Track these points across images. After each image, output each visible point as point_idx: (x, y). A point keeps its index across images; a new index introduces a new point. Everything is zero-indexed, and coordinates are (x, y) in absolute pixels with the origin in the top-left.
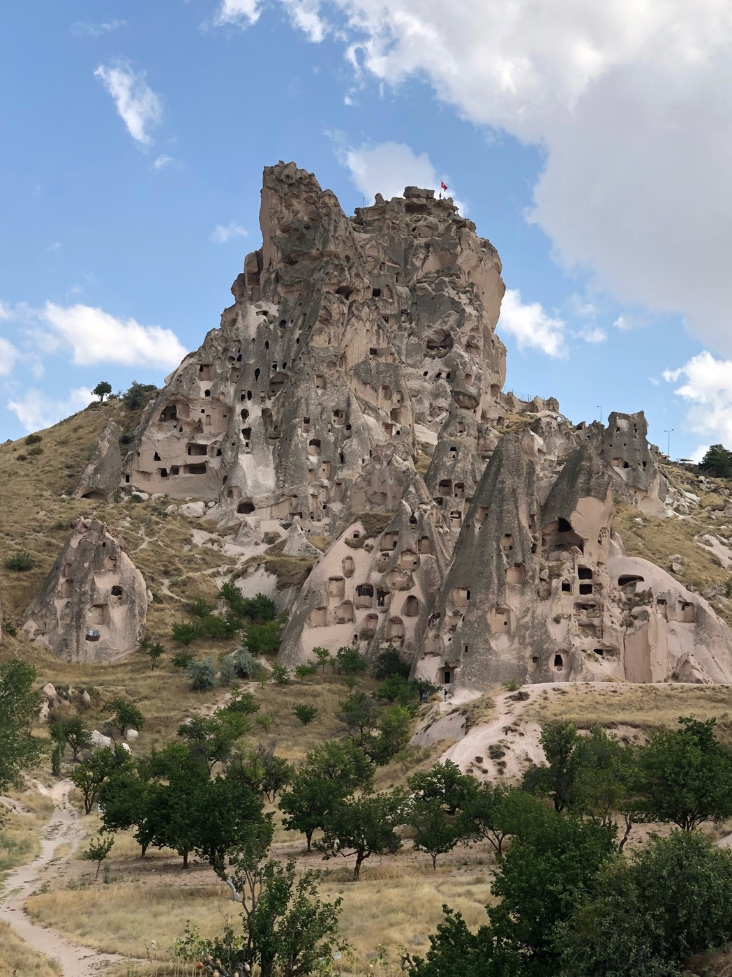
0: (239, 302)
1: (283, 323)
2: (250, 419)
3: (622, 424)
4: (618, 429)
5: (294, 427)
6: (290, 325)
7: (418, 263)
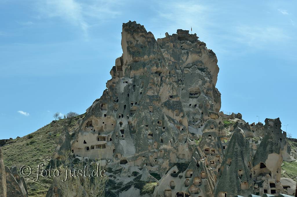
0: (114, 77)
1: (134, 86)
2: (123, 126)
3: (271, 123)
4: (269, 125)
5: (142, 128)
6: (137, 87)
7: (184, 60)
